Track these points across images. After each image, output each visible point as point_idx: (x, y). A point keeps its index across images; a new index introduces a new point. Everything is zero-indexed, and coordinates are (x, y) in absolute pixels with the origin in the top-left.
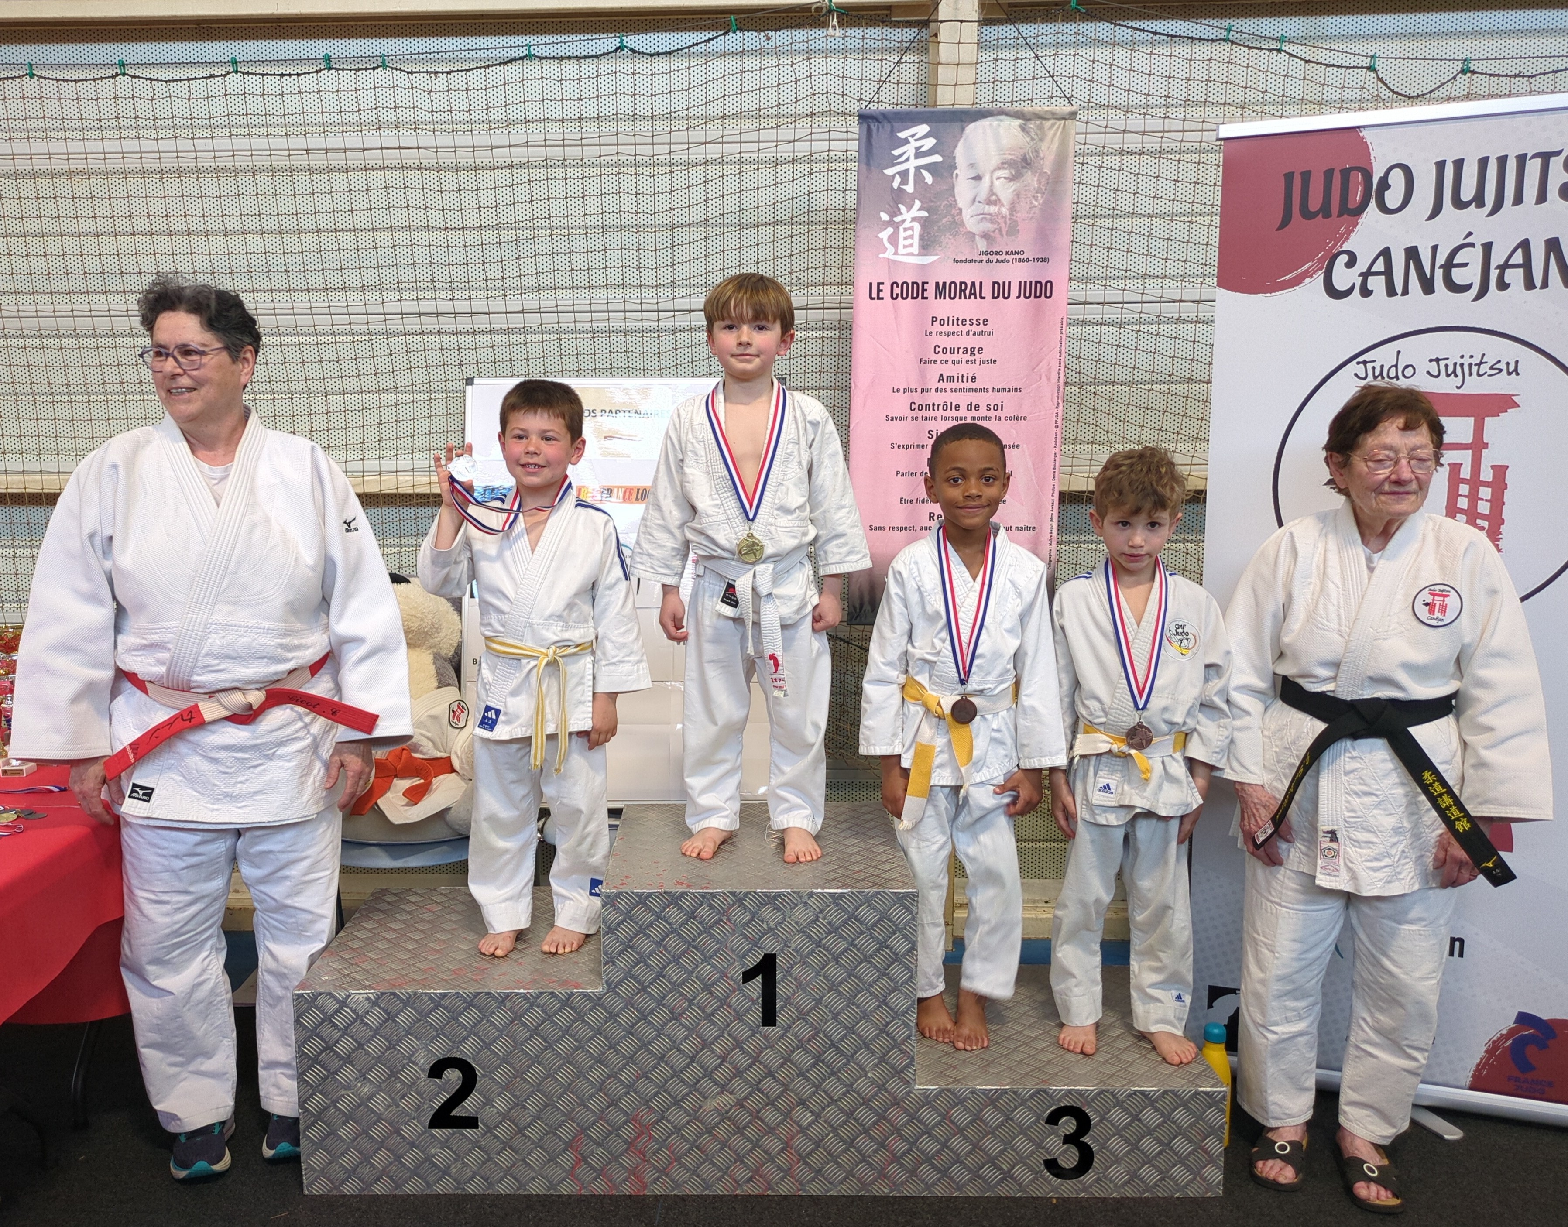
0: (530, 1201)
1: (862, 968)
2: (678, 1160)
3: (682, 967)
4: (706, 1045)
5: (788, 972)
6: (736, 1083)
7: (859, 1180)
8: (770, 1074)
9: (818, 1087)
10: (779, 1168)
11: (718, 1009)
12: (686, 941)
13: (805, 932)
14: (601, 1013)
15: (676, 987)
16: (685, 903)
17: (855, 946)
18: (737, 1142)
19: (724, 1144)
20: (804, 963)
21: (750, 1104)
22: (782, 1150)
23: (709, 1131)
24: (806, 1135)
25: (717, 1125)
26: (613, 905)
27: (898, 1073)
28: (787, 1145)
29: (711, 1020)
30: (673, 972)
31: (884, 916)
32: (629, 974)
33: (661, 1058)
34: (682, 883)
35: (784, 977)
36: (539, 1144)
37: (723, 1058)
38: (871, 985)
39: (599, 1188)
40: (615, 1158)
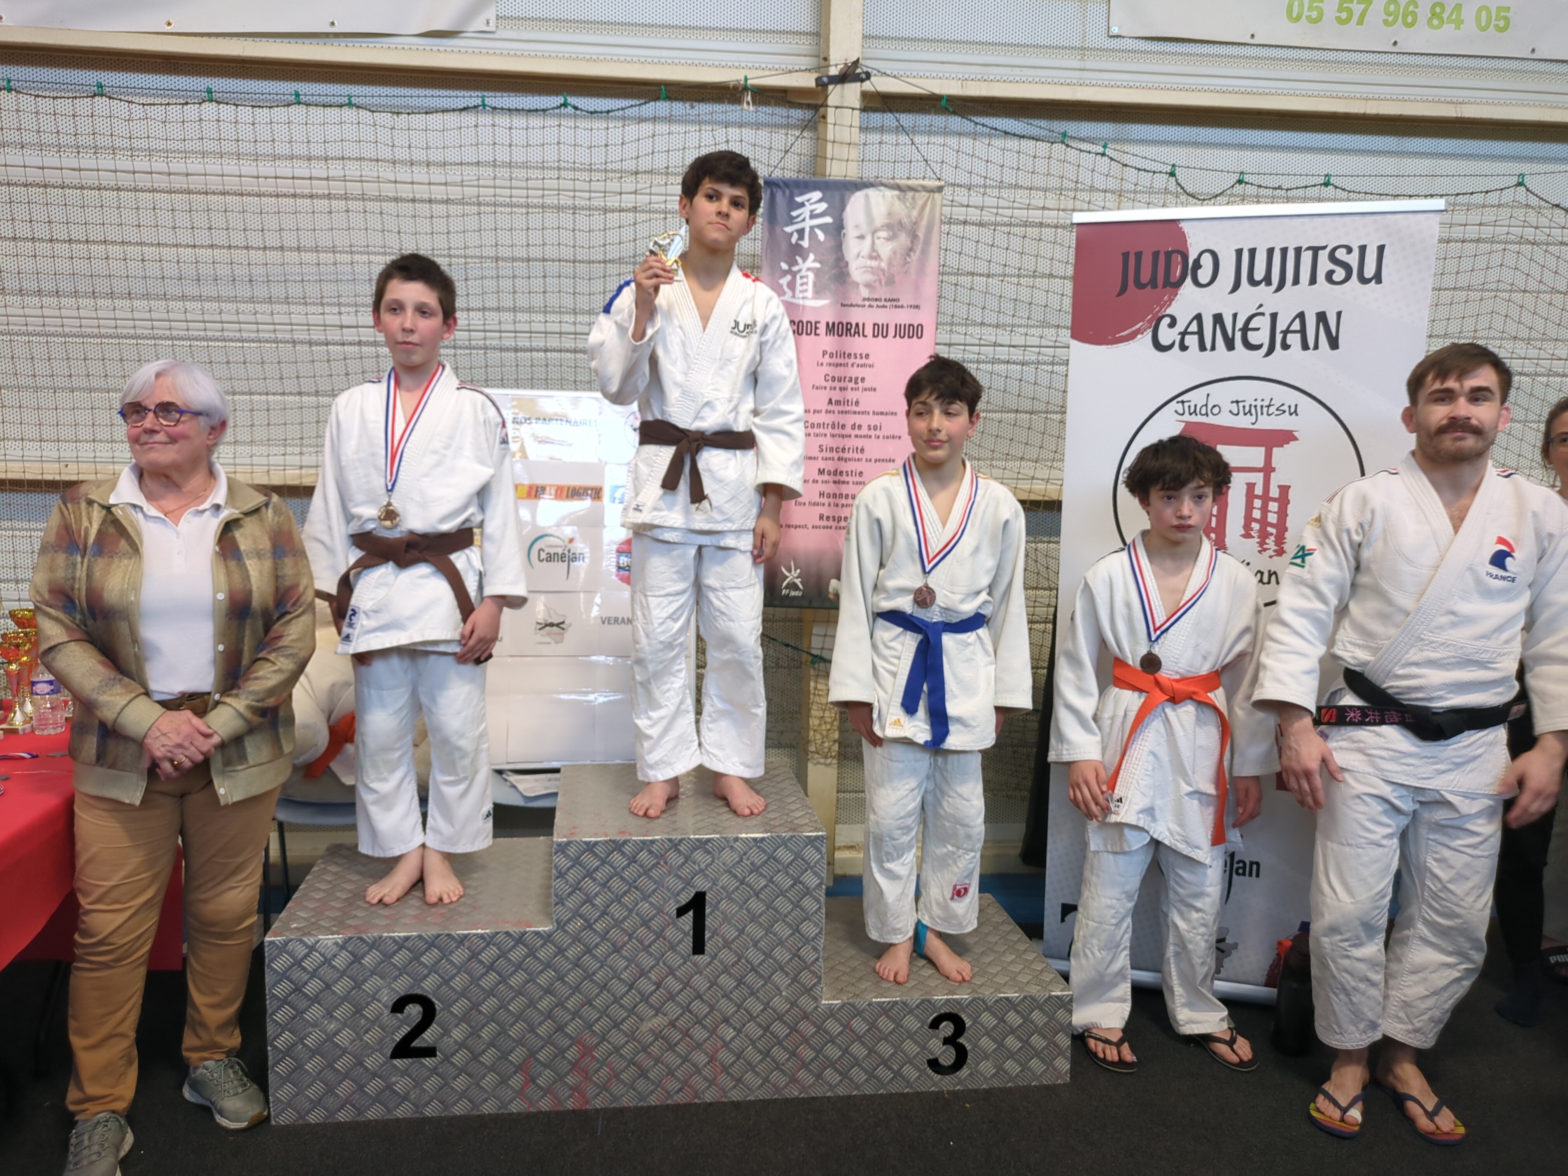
0: (482, 1120)
1: (780, 902)
2: (617, 1076)
3: (623, 906)
4: (643, 973)
5: (716, 907)
6: (669, 1006)
7: (774, 1086)
8: (699, 996)
9: (739, 1006)
11: (655, 941)
12: (628, 883)
13: (731, 872)
14: (551, 949)
15: (618, 923)
16: (627, 849)
17: (773, 883)
18: (671, 1059)
19: (658, 1060)
20: (730, 899)
21: (680, 1023)
22: (708, 1063)
23: (645, 1049)
24: (729, 1049)
25: (651, 1044)
26: (563, 852)
27: (808, 991)
28: (712, 1059)
29: (648, 952)
30: (616, 910)
31: (798, 856)
32: (576, 914)
33: (604, 987)
34: (624, 832)
35: (713, 911)
36: (492, 1069)
37: (658, 985)
38: (786, 916)
39: (545, 1105)
40: (561, 1078)
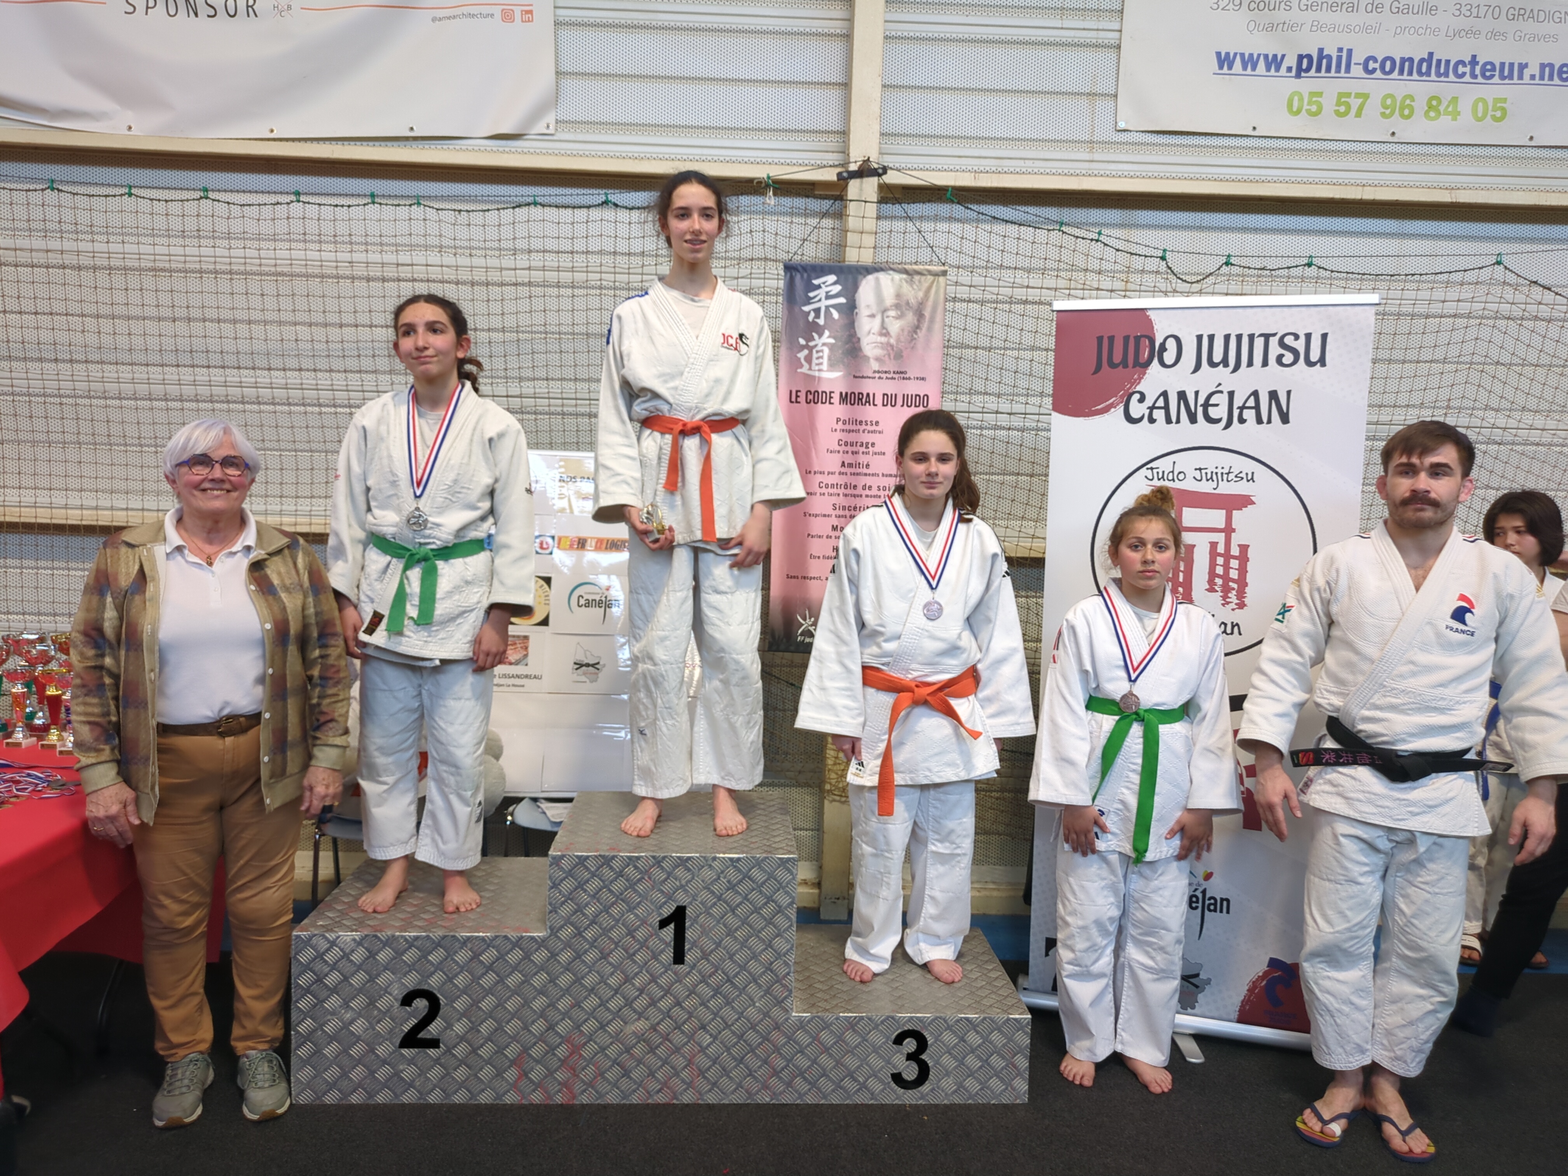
0: (480, 1109)
1: (754, 919)
2: (602, 1074)
3: (611, 915)
4: (628, 980)
5: (695, 920)
6: (651, 1011)
7: (747, 1091)
8: (678, 1003)
9: (716, 1015)
10: (683, 1081)
11: (638, 950)
12: (615, 895)
13: (709, 889)
14: (544, 953)
15: (606, 931)
16: (615, 864)
17: (748, 901)
18: (650, 1059)
19: (639, 1062)
20: (709, 913)
21: (661, 1028)
22: (685, 1067)
23: (628, 1051)
24: (705, 1053)
26: (558, 865)
27: (779, 1003)
28: (690, 1063)
29: (632, 960)
30: (606, 921)
31: (771, 876)
32: (568, 921)
33: (592, 990)
34: (613, 849)
35: (692, 925)
36: (489, 1062)
37: (641, 991)
38: (759, 932)
39: (537, 1098)
40: (551, 1073)
